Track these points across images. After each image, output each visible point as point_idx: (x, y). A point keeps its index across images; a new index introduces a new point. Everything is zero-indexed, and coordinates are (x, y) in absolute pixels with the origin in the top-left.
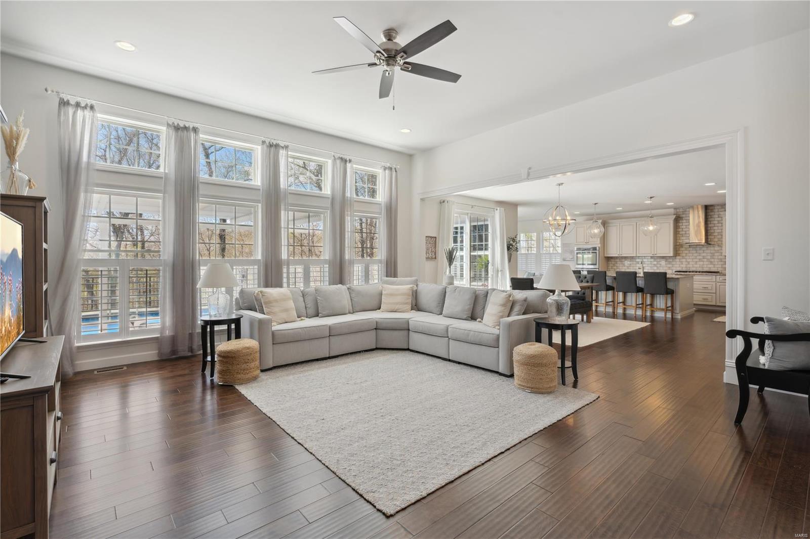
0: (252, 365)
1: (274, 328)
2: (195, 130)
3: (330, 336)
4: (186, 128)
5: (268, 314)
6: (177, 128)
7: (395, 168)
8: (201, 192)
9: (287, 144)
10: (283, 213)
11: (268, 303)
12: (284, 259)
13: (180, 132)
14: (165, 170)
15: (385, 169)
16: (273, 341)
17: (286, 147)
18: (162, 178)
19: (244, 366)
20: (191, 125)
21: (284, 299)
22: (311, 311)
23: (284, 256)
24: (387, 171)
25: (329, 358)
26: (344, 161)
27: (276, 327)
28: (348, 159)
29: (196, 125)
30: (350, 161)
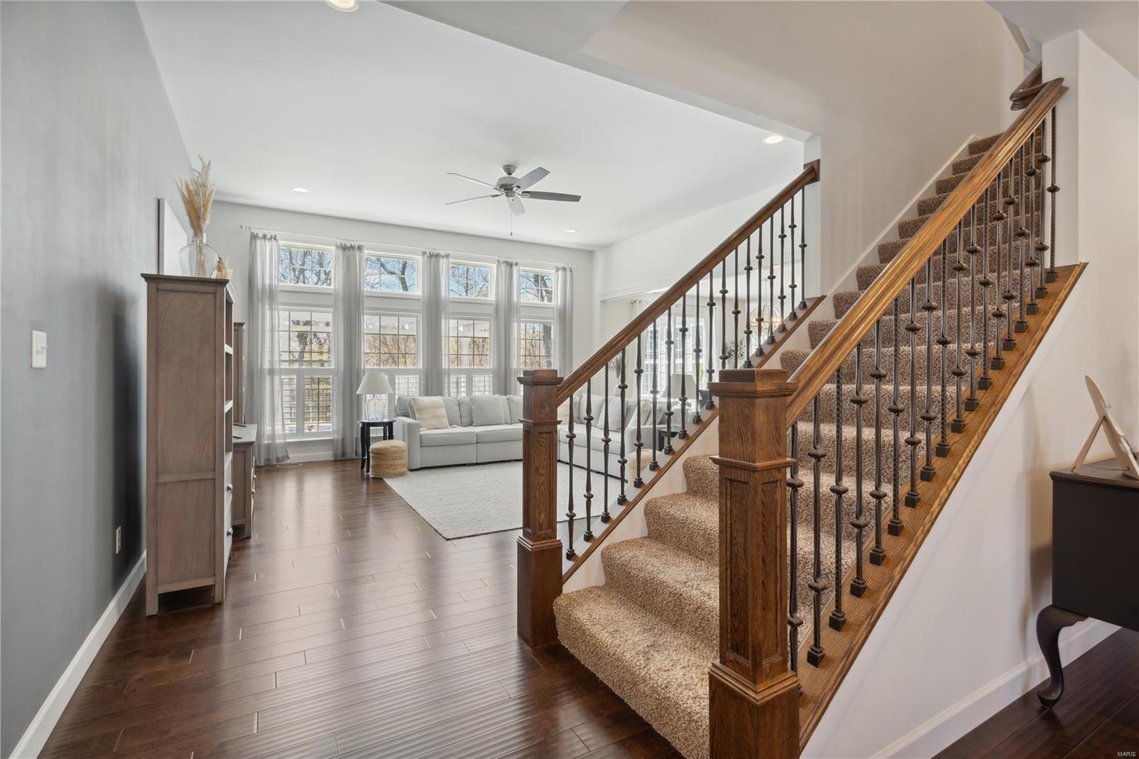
0: (399, 462)
1: (421, 433)
2: (360, 248)
3: (477, 443)
4: (352, 247)
5: (420, 419)
6: (344, 248)
7: (570, 268)
8: (365, 305)
9: (447, 252)
10: (443, 320)
11: (420, 410)
12: (445, 369)
13: (347, 251)
14: (335, 286)
15: (558, 269)
16: (421, 443)
17: (447, 256)
18: (332, 294)
19: (391, 462)
20: (356, 244)
21: (436, 406)
22: (465, 420)
23: (445, 365)
24: (560, 272)
25: (477, 464)
26: (510, 265)
27: (424, 432)
28: (514, 263)
29: (361, 243)
30: (516, 264)
